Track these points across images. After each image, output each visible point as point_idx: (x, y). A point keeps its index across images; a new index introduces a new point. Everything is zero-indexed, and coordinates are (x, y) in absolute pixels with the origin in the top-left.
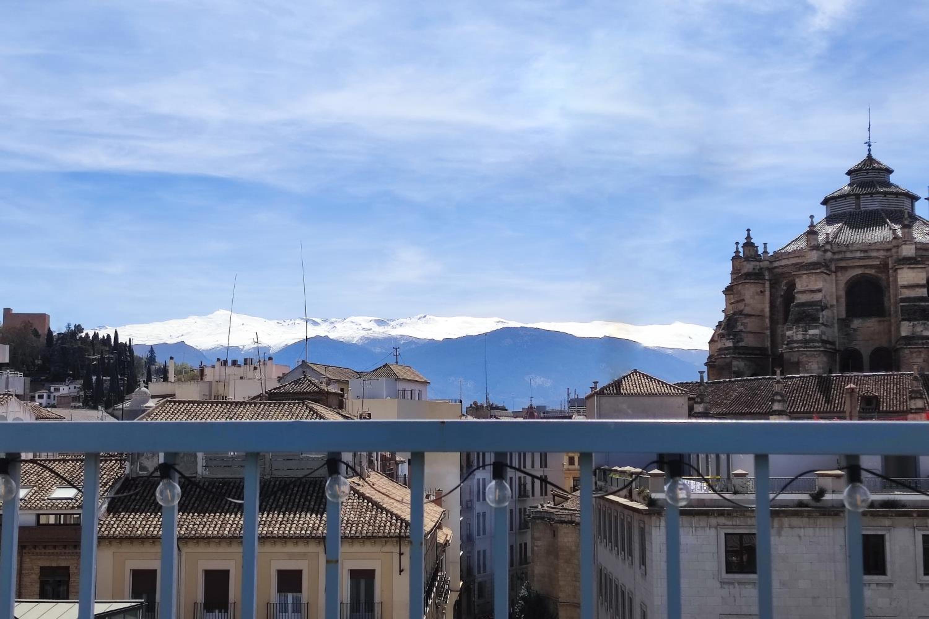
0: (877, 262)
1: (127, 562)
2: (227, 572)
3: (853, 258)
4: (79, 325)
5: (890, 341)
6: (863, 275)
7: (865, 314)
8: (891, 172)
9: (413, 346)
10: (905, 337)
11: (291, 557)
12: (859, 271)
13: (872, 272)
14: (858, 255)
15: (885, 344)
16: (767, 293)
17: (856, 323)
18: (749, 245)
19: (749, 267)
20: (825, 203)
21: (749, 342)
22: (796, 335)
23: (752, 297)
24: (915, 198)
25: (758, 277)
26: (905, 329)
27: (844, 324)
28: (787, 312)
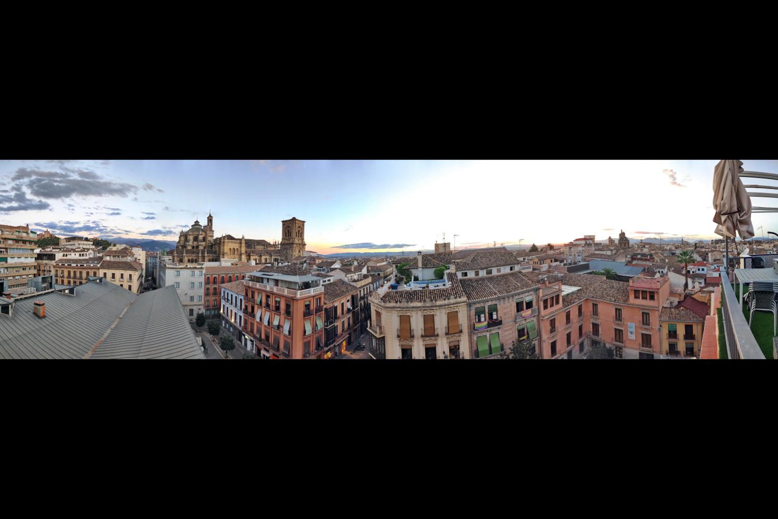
1: (103, 271)
2: (115, 273)
7: (196, 241)
12: (195, 236)
18: (182, 231)
19: (182, 234)
20: (192, 226)
21: (181, 244)
22: (187, 243)
23: (183, 239)
24: (201, 226)
25: (183, 235)
26: (200, 243)
27: (193, 242)
28: (186, 240)
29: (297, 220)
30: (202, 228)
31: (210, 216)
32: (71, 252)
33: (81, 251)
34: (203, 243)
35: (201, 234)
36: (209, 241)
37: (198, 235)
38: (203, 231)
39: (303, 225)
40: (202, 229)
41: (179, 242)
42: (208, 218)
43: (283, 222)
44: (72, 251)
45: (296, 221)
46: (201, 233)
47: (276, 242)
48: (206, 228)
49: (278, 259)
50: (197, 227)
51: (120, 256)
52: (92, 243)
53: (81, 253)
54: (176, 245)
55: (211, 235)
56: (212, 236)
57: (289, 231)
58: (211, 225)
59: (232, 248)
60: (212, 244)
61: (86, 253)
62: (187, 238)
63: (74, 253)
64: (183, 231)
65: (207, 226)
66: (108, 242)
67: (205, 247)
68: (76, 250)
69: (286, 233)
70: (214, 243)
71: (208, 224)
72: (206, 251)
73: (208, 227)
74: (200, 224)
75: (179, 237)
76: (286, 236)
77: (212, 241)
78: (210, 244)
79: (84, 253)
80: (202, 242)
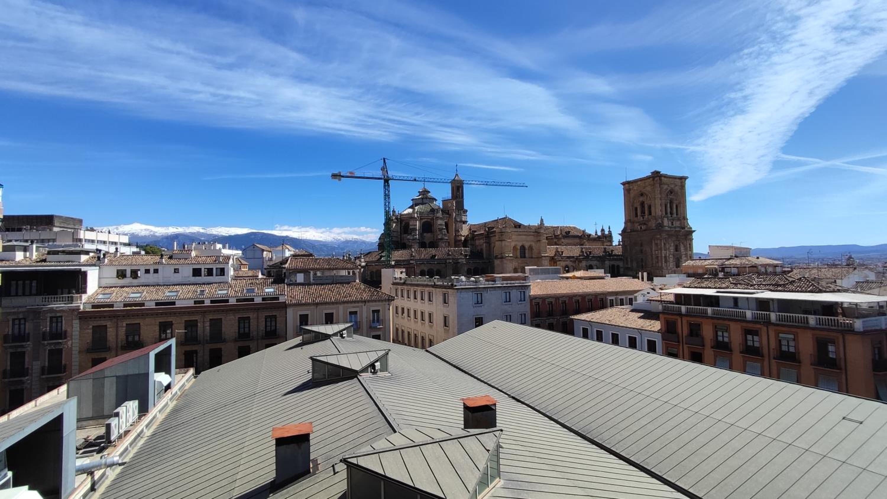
0: (430, 218)
1: (298, 312)
2: (333, 313)
3: (424, 216)
4: (92, 228)
5: (434, 240)
6: (426, 221)
7: (428, 232)
8: (429, 192)
9: (217, 238)
10: (440, 239)
11: (354, 307)
12: (426, 220)
13: (429, 220)
14: (426, 215)
15: (432, 240)
16: (399, 225)
17: (425, 234)
21: (394, 239)
22: (408, 237)
23: (395, 226)
26: (439, 236)
27: (422, 235)
28: (406, 230)
29: (666, 176)
34: (447, 237)
35: (442, 218)
37: (434, 220)
39: (683, 187)
43: (623, 184)
45: (663, 178)
46: (440, 215)
47: (603, 230)
48: (449, 205)
49: (618, 266)
50: (426, 201)
53: (203, 267)
57: (642, 204)
59: (519, 244)
62: (407, 225)
69: (636, 209)
71: (454, 197)
76: (636, 215)
77: (466, 232)
79: (215, 266)
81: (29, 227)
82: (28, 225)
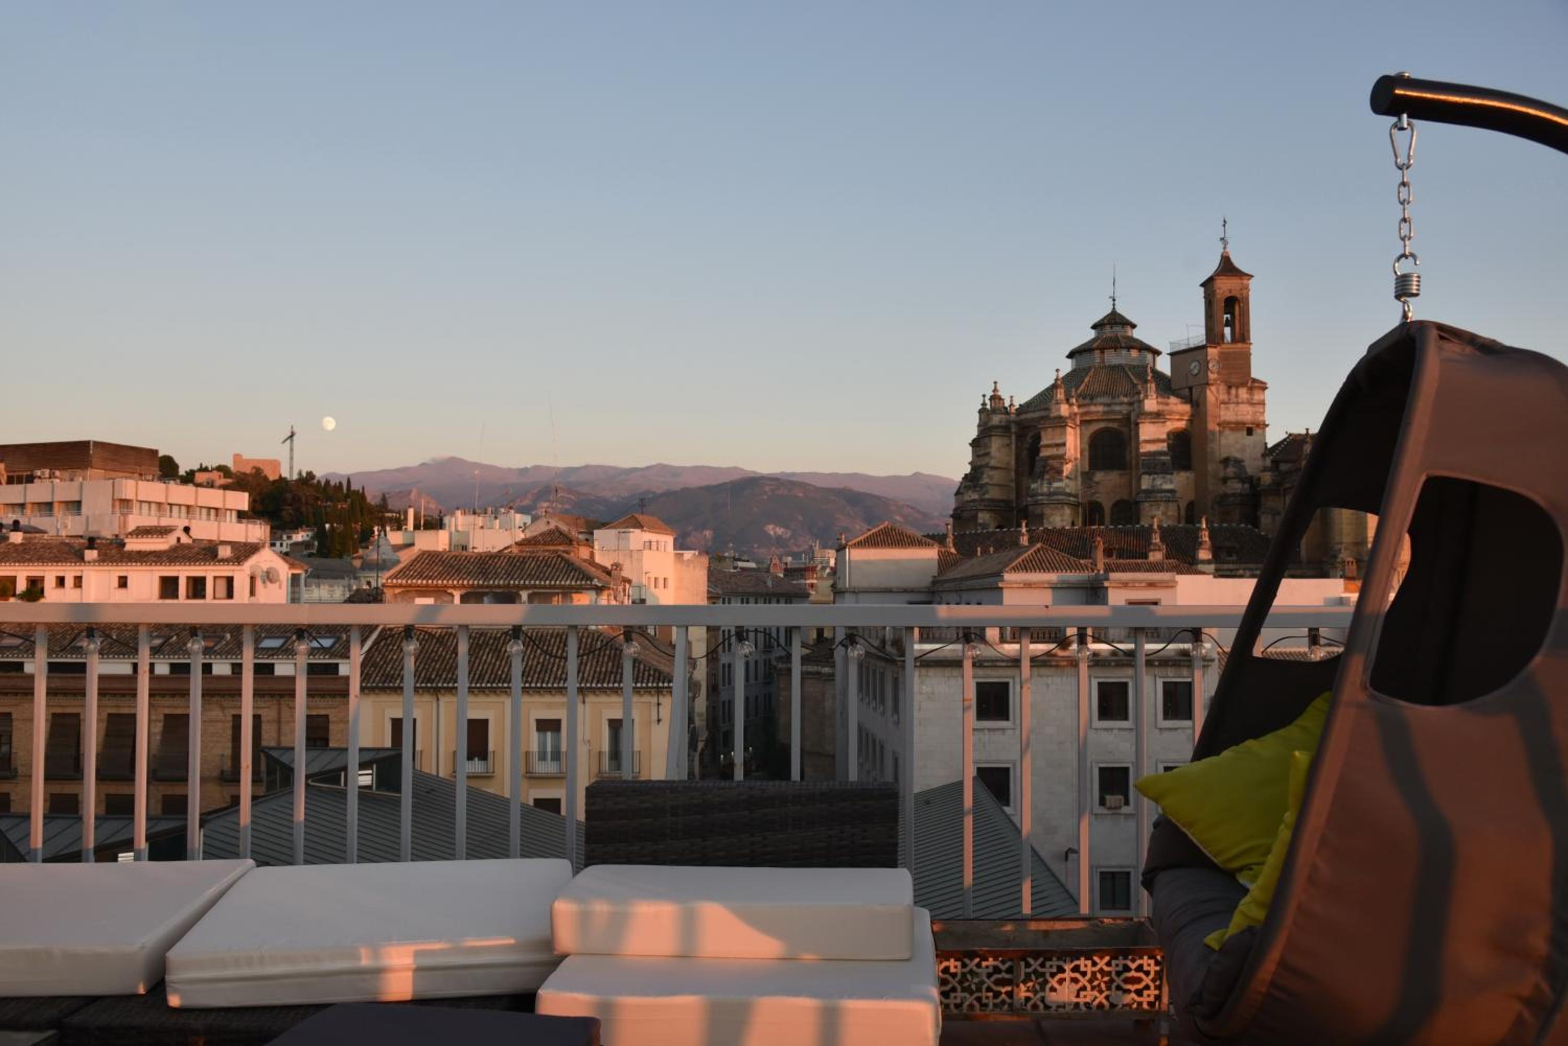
0: (1120, 417)
1: (387, 711)
2: (486, 721)
3: (1097, 412)
4: (310, 471)
5: (1131, 494)
6: (1105, 429)
7: (1107, 467)
8: (1134, 325)
10: (1146, 490)
11: (549, 706)
12: (1102, 425)
13: (1114, 425)
14: (1102, 409)
15: (1126, 497)
16: (1013, 446)
17: (1099, 476)
18: (995, 398)
19: (996, 420)
20: (1071, 355)
21: (994, 493)
22: (1041, 487)
23: (998, 450)
24: (1157, 353)
25: (1005, 429)
26: (1146, 483)
27: (1087, 477)
28: (1032, 465)
30: (1164, 365)
31: (1227, 267)
32: (80, 558)
33: (177, 555)
34: (1177, 482)
35: (1158, 416)
36: (1226, 461)
37: (1130, 423)
38: (1165, 386)
40: (1158, 376)
41: (972, 480)
42: (1208, 284)
44: (90, 555)
46: (1151, 404)
48: (1194, 367)
50: (1113, 358)
51: (524, 595)
52: (242, 501)
53: (183, 572)
54: (952, 503)
55: (1245, 413)
56: (1253, 428)
58: (1242, 336)
60: (1253, 482)
61: (225, 571)
62: (1035, 449)
63: (114, 572)
64: (1004, 394)
65: (1202, 348)
66: (360, 496)
67: (1191, 506)
68: (133, 545)
70: (1267, 478)
71: (1213, 336)
72: (1205, 537)
73: (1212, 352)
74: (1137, 334)
75: (975, 444)
77: (1253, 465)
78: (1236, 487)
79: (209, 572)
80: (1164, 470)
81: (47, 472)
82: (44, 468)
